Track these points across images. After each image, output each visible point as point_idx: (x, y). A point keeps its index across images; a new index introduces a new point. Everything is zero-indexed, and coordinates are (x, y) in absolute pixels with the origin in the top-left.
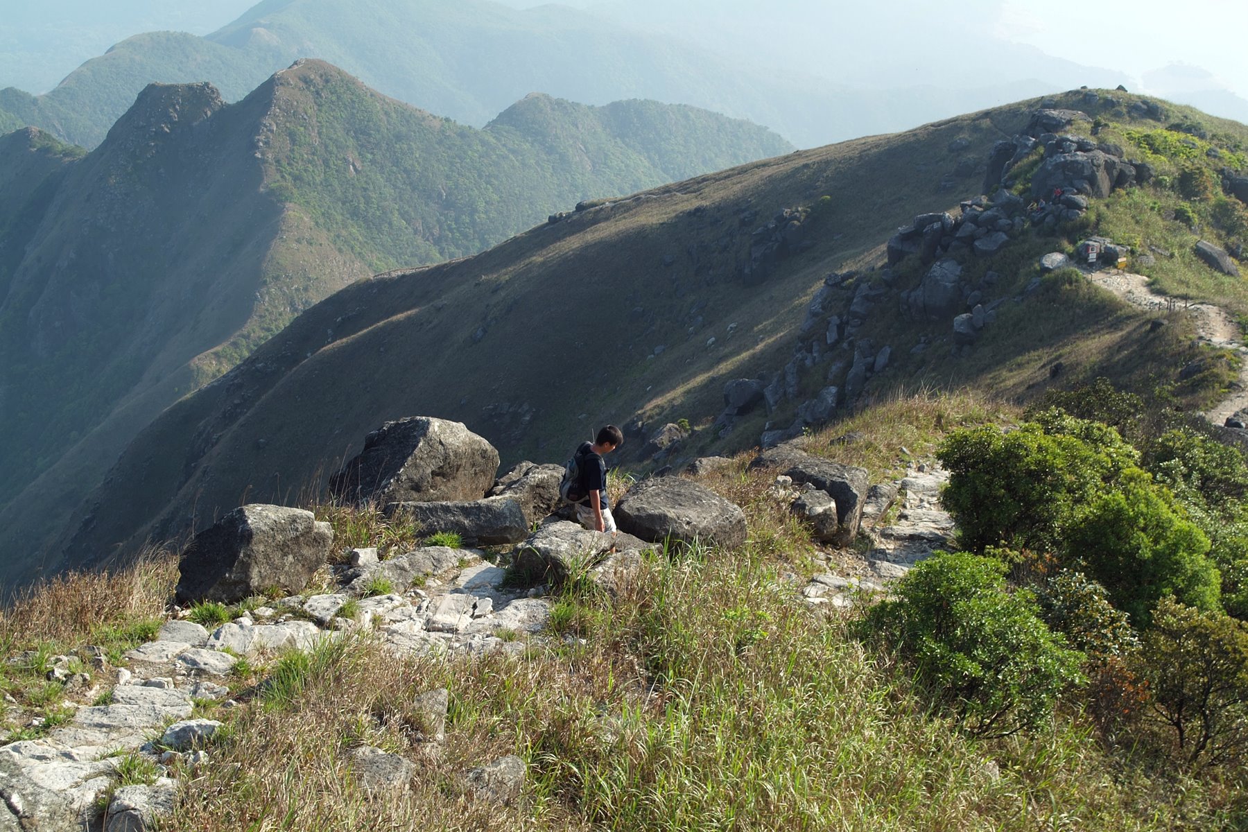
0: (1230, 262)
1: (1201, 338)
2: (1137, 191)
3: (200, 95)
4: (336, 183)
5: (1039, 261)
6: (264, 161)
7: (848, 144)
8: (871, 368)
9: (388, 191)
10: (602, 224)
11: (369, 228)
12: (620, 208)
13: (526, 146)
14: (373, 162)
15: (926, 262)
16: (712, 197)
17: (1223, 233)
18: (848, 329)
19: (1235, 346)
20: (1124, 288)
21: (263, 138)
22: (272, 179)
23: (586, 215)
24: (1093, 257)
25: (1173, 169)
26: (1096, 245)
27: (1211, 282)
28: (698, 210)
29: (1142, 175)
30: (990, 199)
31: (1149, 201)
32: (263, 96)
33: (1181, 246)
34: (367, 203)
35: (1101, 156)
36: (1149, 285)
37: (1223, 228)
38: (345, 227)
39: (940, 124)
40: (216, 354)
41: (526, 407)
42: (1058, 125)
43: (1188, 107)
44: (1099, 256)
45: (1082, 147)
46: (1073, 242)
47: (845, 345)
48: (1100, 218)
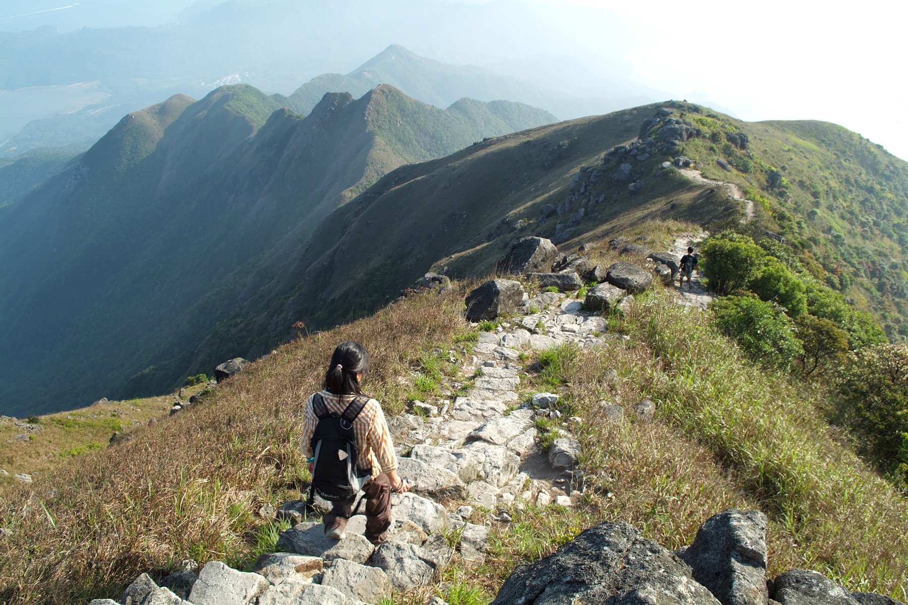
0: (729, 167)
1: (730, 196)
2: (696, 139)
3: (345, 96)
4: (393, 129)
5: (661, 164)
6: (368, 121)
7: (584, 118)
8: (597, 202)
9: (412, 132)
10: (493, 146)
11: (405, 145)
12: (499, 140)
13: (461, 116)
14: (406, 121)
15: (619, 163)
16: (533, 137)
17: (727, 156)
18: (589, 188)
19: (742, 200)
20: (692, 176)
21: (367, 112)
22: (370, 127)
23: (487, 143)
24: (681, 163)
25: (710, 132)
26: (683, 159)
27: (723, 174)
28: (528, 141)
29: (698, 133)
30: (643, 141)
31: (701, 143)
32: (368, 97)
33: (712, 160)
34: (404, 136)
35: (684, 126)
36: (701, 174)
37: (726, 154)
38: (396, 145)
39: (618, 112)
40: (350, 190)
41: (464, 212)
42: (667, 114)
43: (709, 108)
44: (683, 163)
45: (677, 122)
46: (674, 158)
47: (587, 193)
48: (683, 149)
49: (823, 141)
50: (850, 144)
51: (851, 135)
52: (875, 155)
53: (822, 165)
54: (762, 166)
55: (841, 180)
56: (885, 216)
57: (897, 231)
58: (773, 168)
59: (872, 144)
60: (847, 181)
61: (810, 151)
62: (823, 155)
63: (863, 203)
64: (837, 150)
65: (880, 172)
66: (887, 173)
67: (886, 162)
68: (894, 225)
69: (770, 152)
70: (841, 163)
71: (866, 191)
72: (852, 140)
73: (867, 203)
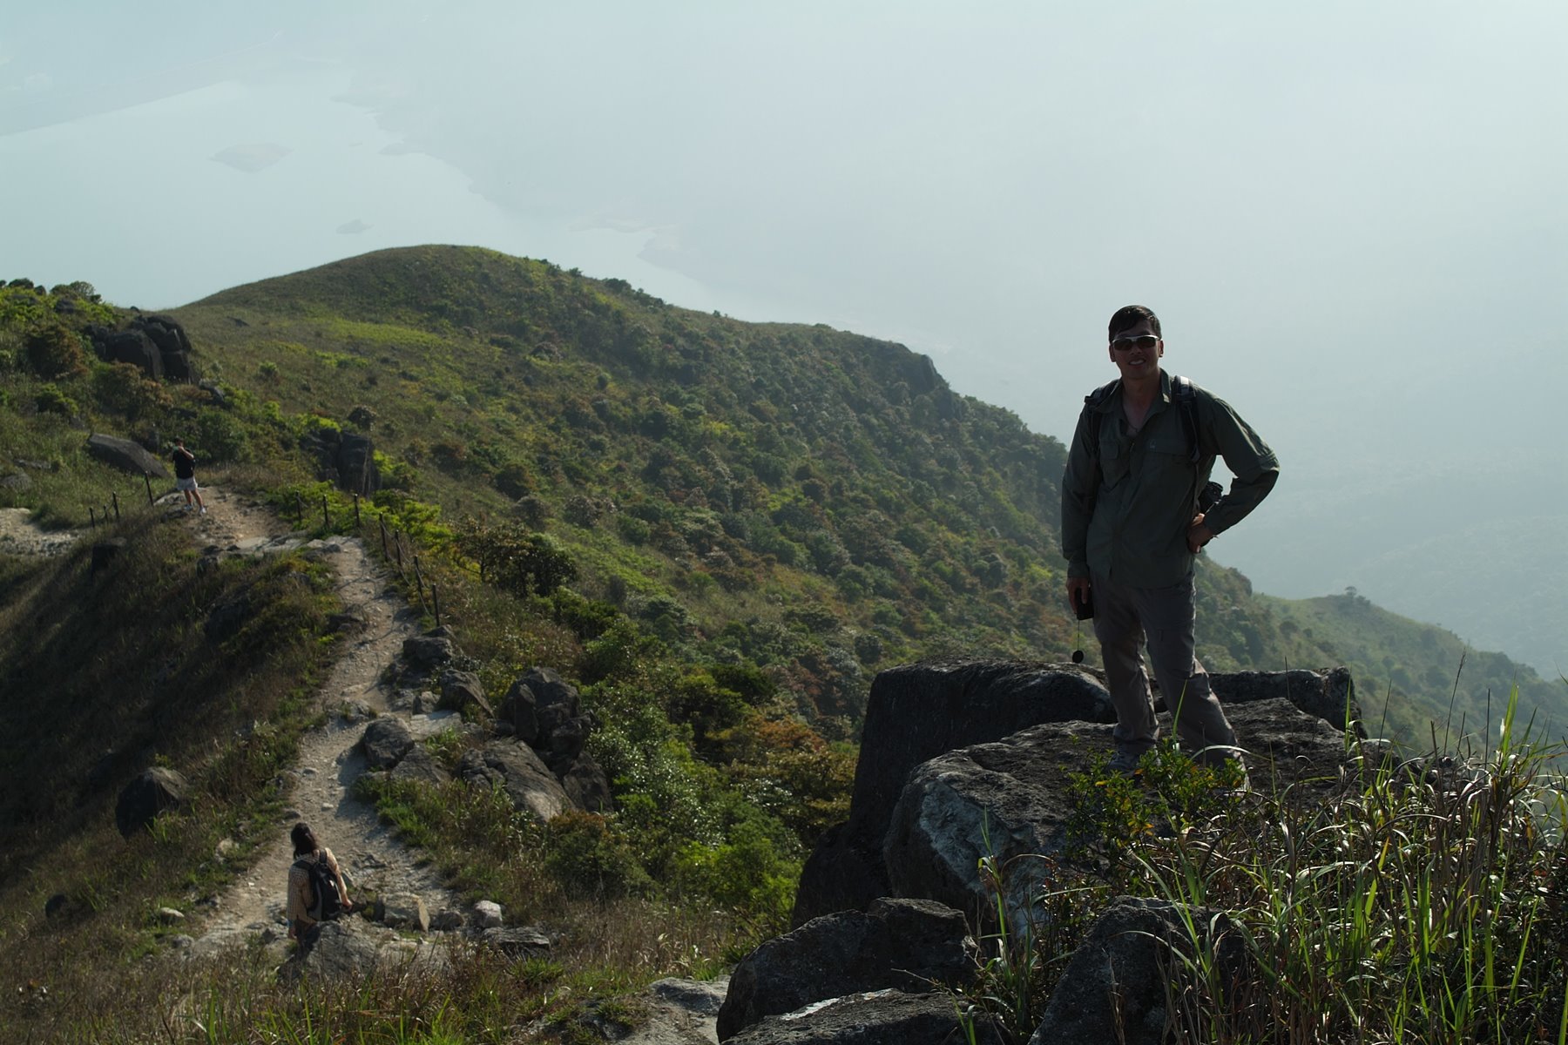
0: (148, 458)
17: (122, 419)
19: (292, 544)
33: (66, 449)
36: (35, 519)
49: (441, 311)
50: (530, 299)
51: (519, 269)
52: (618, 312)
53: (472, 388)
54: (282, 426)
55: (552, 421)
56: (737, 494)
57: (796, 532)
58: (325, 422)
59: (593, 282)
60: (573, 417)
61: (415, 353)
62: (460, 354)
63: (652, 475)
64: (496, 330)
65: (655, 361)
66: (674, 359)
67: (659, 329)
68: (777, 518)
69: (287, 374)
70: (528, 365)
71: (643, 434)
72: (530, 284)
73: (666, 471)
